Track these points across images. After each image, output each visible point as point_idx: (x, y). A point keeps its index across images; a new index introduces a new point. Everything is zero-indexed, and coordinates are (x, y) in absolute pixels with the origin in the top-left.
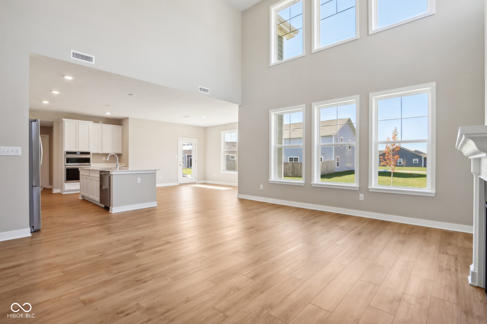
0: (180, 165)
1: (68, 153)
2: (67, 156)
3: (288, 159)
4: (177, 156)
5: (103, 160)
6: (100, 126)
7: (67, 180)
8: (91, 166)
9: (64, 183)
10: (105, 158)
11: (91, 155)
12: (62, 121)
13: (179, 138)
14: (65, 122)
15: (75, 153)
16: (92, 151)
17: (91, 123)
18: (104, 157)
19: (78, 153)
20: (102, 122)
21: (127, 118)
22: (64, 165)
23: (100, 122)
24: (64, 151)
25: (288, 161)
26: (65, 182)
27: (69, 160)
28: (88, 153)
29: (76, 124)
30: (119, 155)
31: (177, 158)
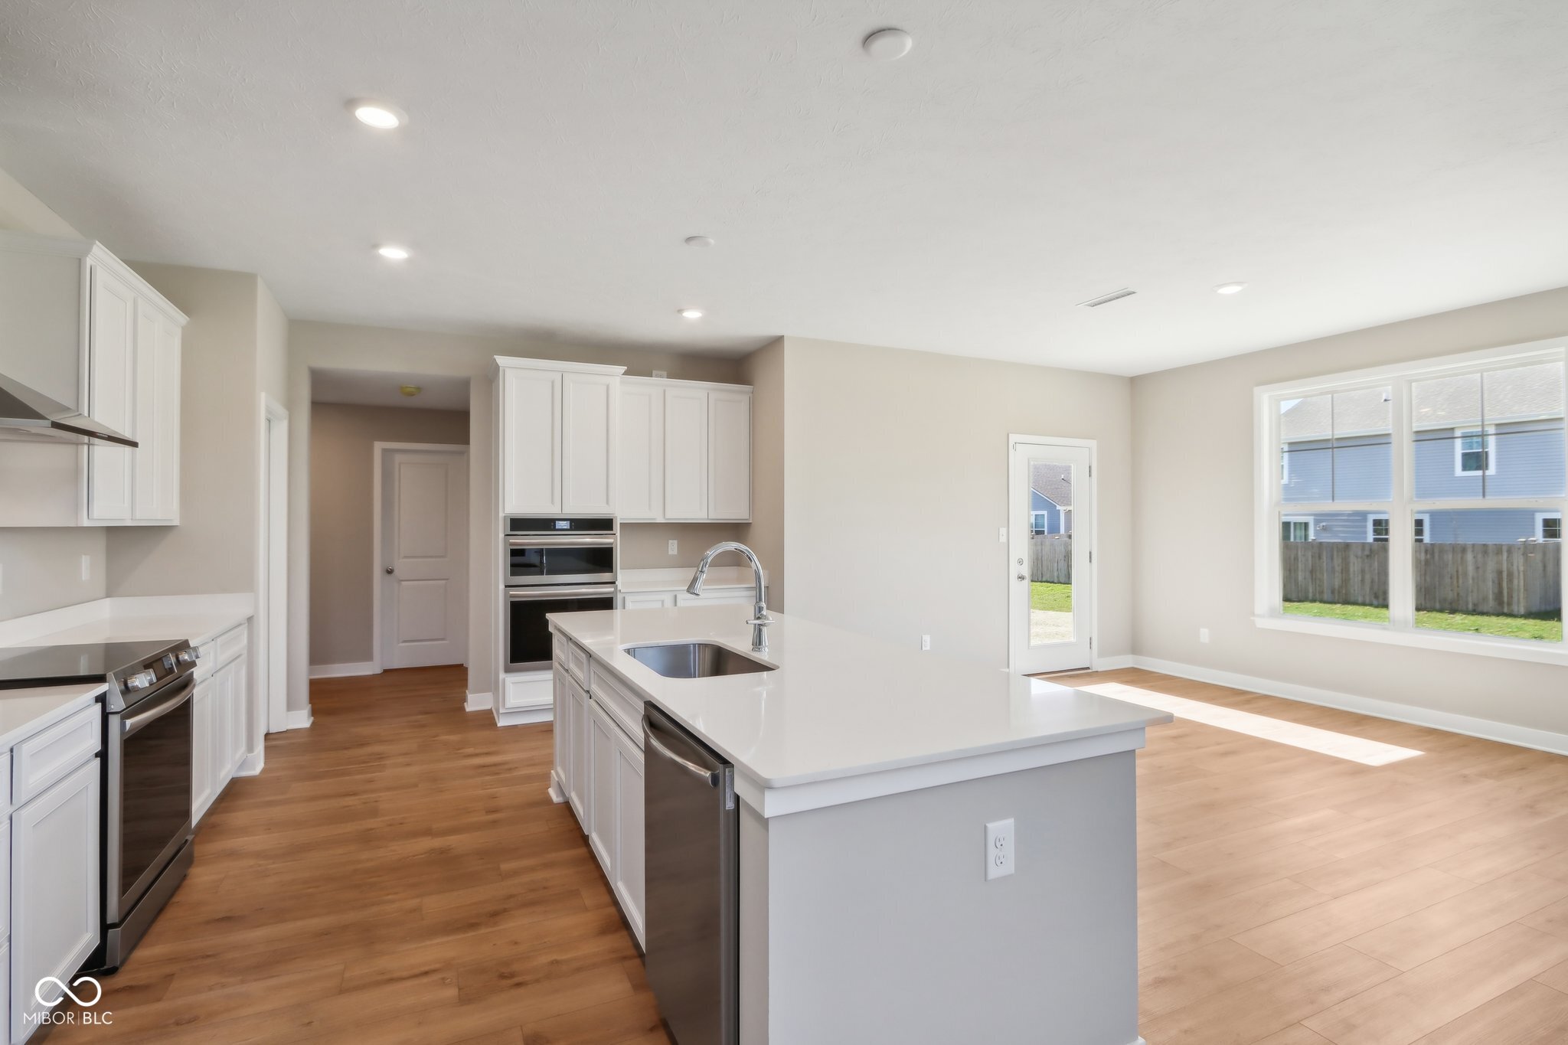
0: (1021, 578)
1: (519, 524)
2: (513, 540)
3: (1365, 527)
4: (1003, 531)
5: (670, 553)
6: (658, 387)
7: (512, 661)
8: (616, 588)
9: (502, 675)
10: (676, 542)
11: (618, 534)
12: (497, 367)
13: (1013, 438)
14: (507, 370)
15: (545, 524)
16: (622, 512)
17: (613, 374)
18: (670, 541)
19: (560, 525)
20: (665, 373)
21: (775, 344)
22: (502, 587)
23: (654, 372)
24: (501, 515)
25: (1365, 533)
26: (507, 670)
27: (521, 562)
28: (604, 524)
29: (553, 382)
30: (737, 530)
31: (1003, 539)
